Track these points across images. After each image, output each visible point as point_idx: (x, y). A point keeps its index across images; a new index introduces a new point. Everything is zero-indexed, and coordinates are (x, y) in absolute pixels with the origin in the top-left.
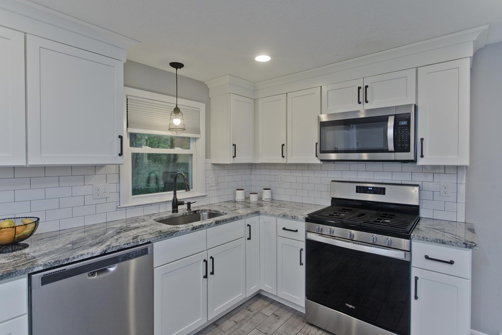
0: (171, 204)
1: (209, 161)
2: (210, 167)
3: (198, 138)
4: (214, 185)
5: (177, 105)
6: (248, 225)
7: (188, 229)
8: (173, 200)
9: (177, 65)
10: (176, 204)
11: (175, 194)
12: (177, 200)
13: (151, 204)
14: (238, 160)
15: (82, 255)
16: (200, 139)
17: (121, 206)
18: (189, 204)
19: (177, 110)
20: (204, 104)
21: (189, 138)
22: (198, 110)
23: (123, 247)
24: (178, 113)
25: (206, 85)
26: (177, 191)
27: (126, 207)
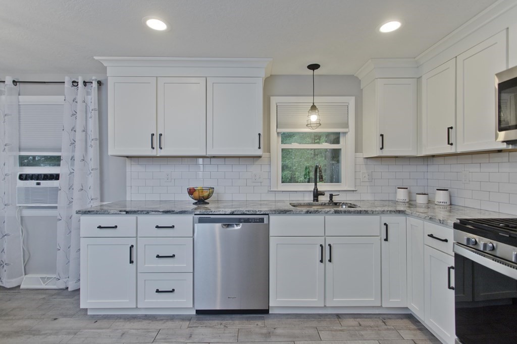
0: (312, 194)
1: (359, 155)
2: (361, 161)
3: (347, 133)
4: (367, 180)
5: (313, 103)
6: (385, 224)
7: (302, 211)
8: (314, 190)
9: (314, 67)
10: (317, 194)
11: (316, 185)
12: (317, 190)
13: (296, 191)
14: (387, 152)
15: (219, 211)
16: (349, 133)
17: (271, 190)
18: (331, 196)
19: (314, 108)
20: (354, 97)
21: (339, 133)
22: (347, 104)
23: (245, 212)
24: (315, 110)
25: (357, 78)
26: (318, 184)
27: (275, 191)
